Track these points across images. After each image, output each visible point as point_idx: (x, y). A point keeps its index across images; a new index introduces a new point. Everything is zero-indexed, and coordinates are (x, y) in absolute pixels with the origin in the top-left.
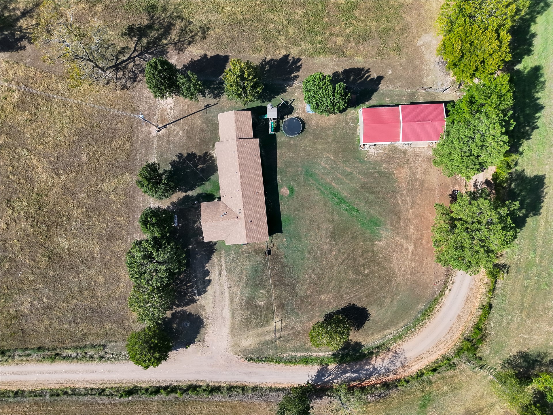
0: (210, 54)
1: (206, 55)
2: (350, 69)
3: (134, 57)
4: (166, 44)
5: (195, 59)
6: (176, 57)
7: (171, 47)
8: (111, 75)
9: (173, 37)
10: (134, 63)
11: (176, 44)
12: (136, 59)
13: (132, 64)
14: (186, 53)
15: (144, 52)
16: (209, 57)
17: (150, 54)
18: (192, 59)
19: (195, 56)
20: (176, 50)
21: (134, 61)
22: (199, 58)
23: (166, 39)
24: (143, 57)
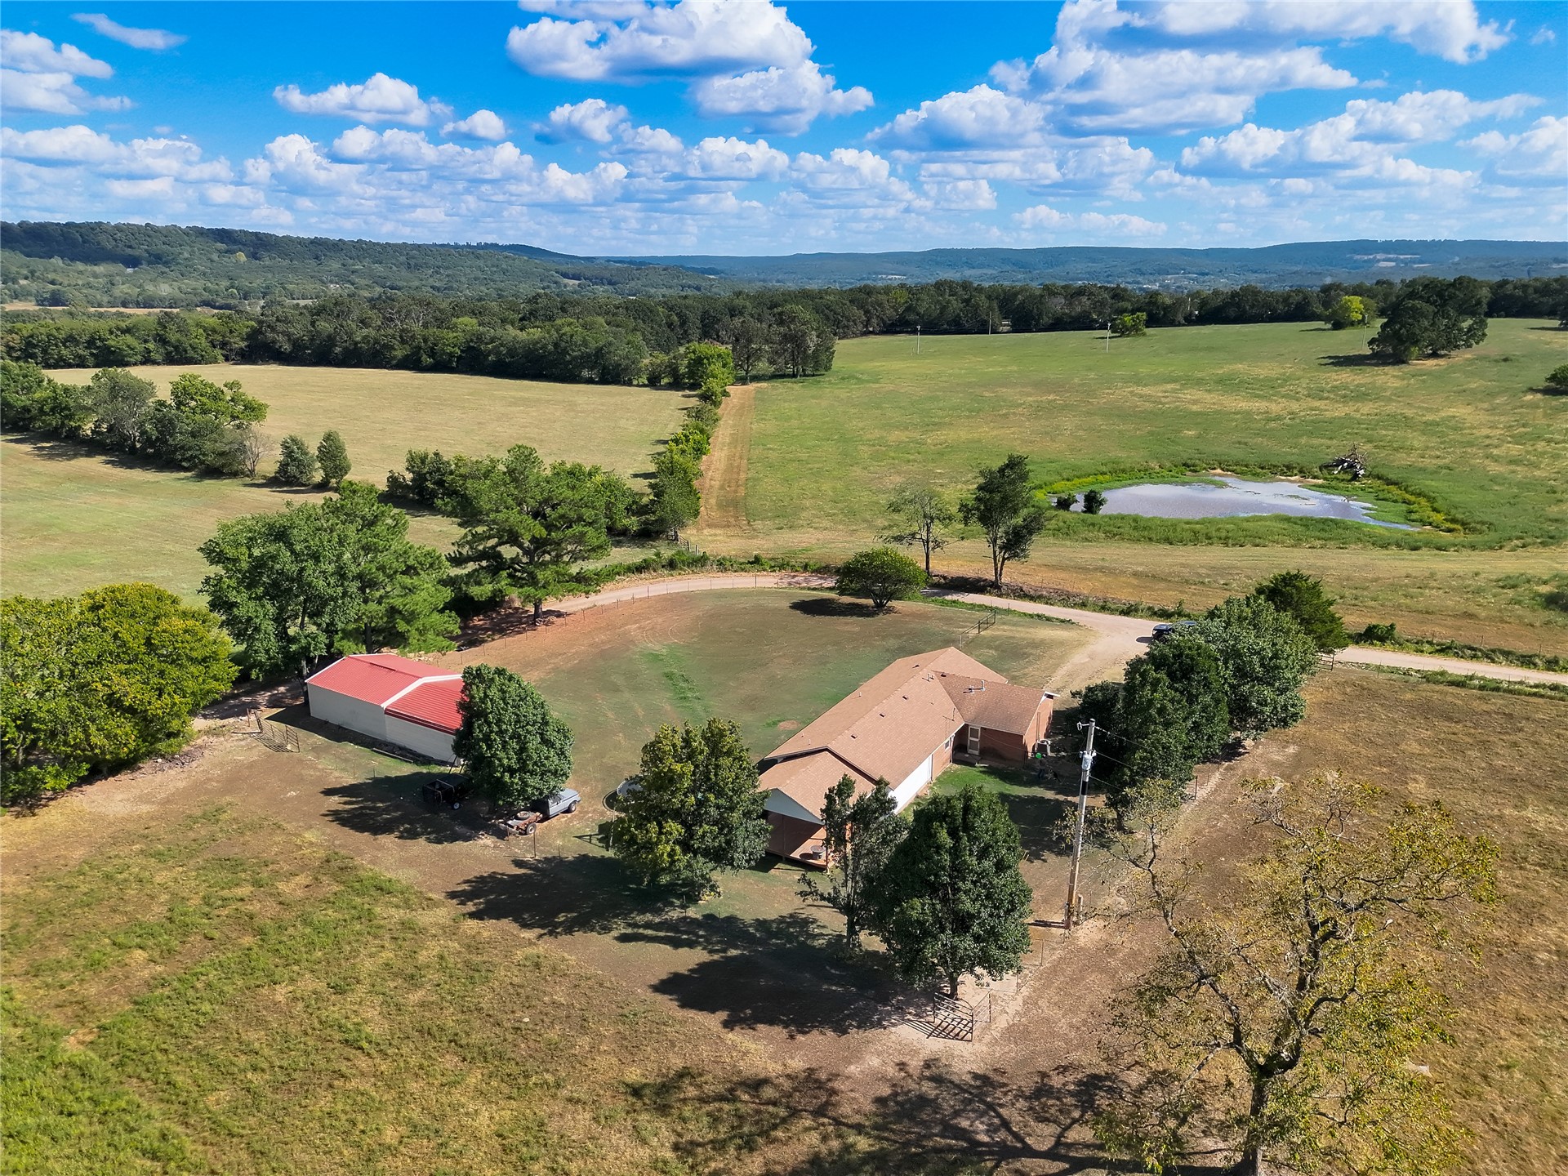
0: (712, 1021)
1: (728, 1025)
2: (363, 832)
3: (1051, 1155)
4: (859, 1129)
5: (780, 1033)
6: (852, 1069)
7: (846, 1109)
8: (1209, 1143)
9: (813, 1138)
10: (1061, 1135)
11: (819, 1112)
12: (1044, 1147)
13: (1073, 1136)
14: (797, 1064)
15: (991, 1153)
16: (723, 1015)
17: (964, 1130)
18: (792, 1037)
19: (771, 1040)
20: (833, 1092)
21: (1058, 1143)
22: (760, 1026)
23: (847, 1148)
24: (1002, 1135)
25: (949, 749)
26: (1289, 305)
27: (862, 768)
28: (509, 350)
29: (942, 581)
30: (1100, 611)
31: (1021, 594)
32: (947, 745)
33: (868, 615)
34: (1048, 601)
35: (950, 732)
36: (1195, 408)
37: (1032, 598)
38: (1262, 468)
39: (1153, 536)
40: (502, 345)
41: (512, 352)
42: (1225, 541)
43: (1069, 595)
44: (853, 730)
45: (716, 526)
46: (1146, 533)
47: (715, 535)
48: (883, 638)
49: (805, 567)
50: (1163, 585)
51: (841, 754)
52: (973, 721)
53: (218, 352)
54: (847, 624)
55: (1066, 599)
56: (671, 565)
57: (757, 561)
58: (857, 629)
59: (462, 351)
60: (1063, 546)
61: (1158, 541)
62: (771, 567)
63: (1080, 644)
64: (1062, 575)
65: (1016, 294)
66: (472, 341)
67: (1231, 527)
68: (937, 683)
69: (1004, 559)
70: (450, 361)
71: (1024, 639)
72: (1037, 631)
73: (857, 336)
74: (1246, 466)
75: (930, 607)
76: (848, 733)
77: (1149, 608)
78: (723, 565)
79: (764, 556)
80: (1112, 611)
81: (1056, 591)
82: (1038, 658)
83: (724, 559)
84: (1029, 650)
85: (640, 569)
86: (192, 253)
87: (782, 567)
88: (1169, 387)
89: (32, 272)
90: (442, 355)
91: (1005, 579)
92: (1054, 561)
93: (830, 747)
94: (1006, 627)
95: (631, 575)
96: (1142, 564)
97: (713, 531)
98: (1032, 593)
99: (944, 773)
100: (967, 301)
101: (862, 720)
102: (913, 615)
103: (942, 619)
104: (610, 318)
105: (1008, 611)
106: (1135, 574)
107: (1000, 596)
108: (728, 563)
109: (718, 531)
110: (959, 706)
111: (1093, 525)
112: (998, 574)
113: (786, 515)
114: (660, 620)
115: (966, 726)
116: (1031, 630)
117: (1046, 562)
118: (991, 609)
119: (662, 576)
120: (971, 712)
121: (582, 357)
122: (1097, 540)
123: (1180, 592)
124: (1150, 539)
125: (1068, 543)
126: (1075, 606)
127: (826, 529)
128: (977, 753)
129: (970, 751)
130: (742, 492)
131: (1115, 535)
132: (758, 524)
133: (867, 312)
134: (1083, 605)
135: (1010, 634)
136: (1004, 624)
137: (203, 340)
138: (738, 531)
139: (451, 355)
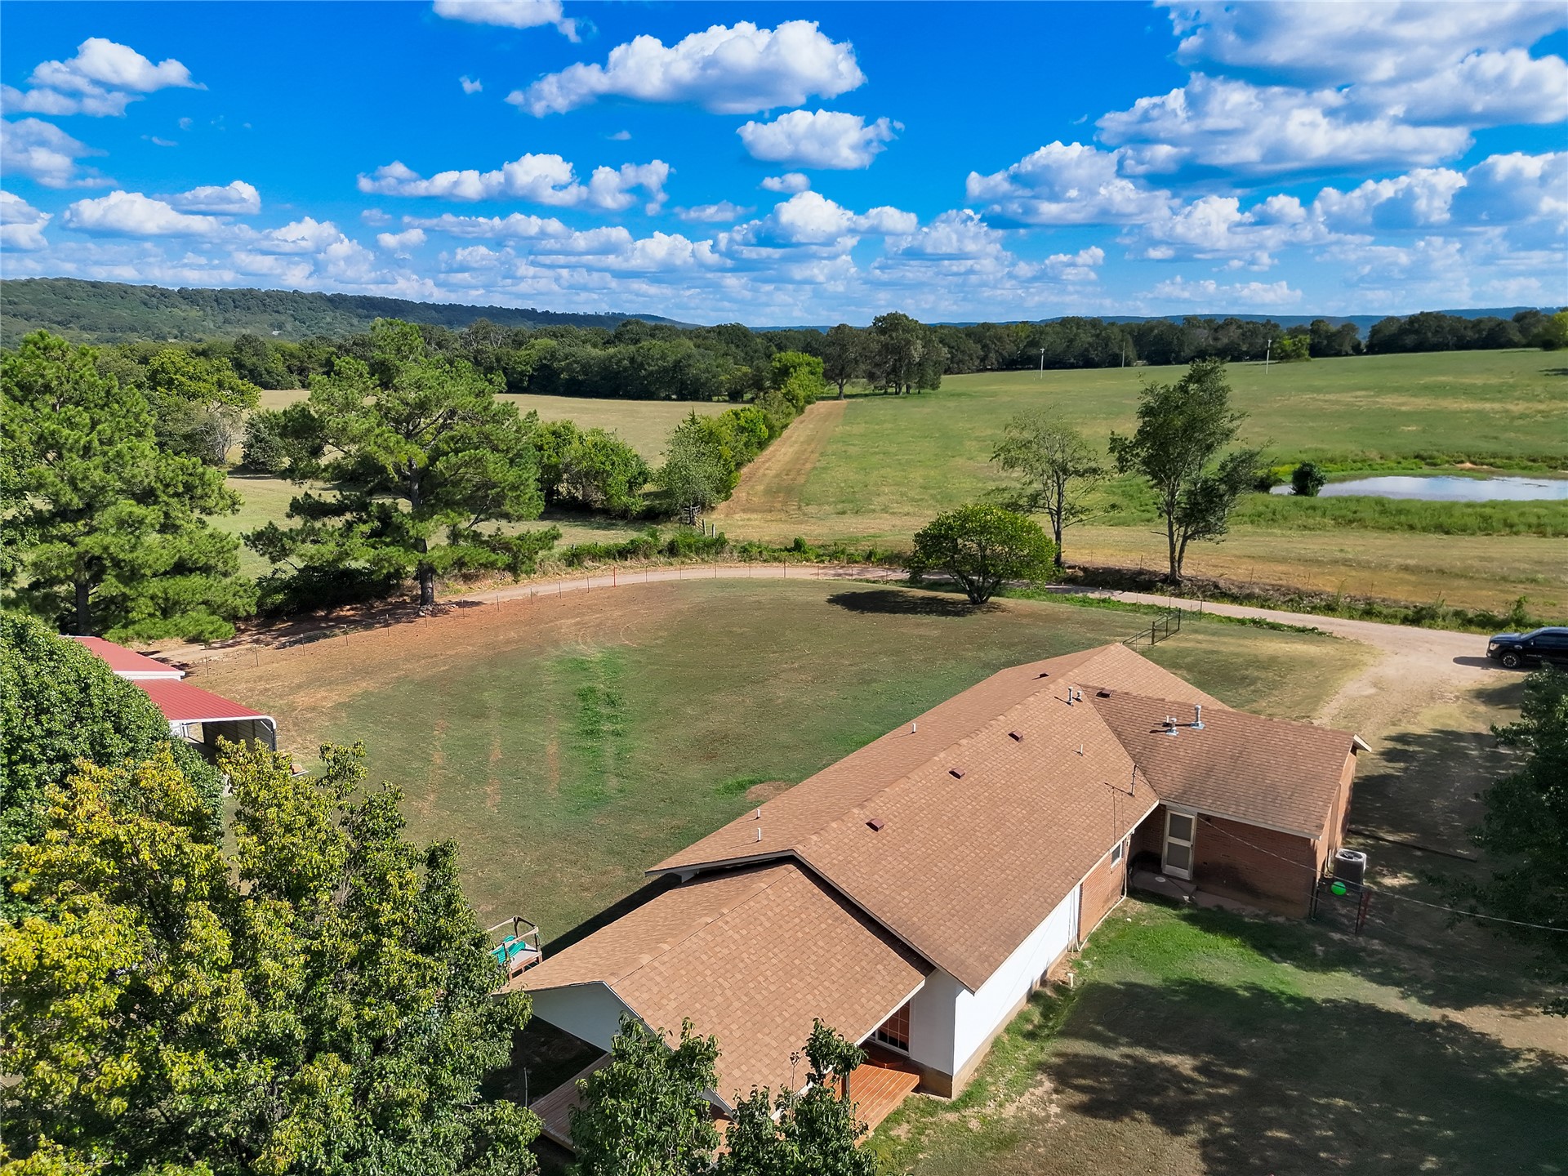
25: (1120, 863)
26: (1480, 332)
27: (886, 919)
28: (583, 366)
29: (1081, 574)
30: (1361, 618)
31: (1216, 592)
32: (1116, 855)
33: (957, 614)
34: (1264, 602)
35: (1125, 825)
36: (1404, 408)
37: (1235, 599)
38: (1534, 461)
39: (1415, 521)
40: (575, 362)
41: (586, 368)
42: (1540, 530)
43: (1301, 595)
44: (877, 809)
45: (754, 511)
46: (1403, 518)
47: (749, 520)
48: (980, 648)
49: (868, 556)
50: (1462, 582)
51: (830, 875)
52: (1179, 799)
53: (295, 377)
54: (918, 625)
55: (1296, 600)
56: (672, 550)
57: (798, 546)
58: (936, 633)
59: (534, 369)
60: (1270, 535)
61: (1425, 529)
62: (818, 556)
63: (1348, 665)
64: (1281, 568)
65: (1151, 329)
66: (545, 358)
67: (1543, 512)
68: (1087, 708)
69: (1185, 538)
70: (522, 381)
71: (1237, 655)
72: (1258, 643)
73: (973, 372)
74: (1509, 458)
75: (1063, 608)
76: (861, 815)
77: (1457, 614)
78: (747, 553)
79: (808, 541)
80: (1388, 619)
81: (1277, 588)
82: (1274, 686)
83: (750, 544)
84: (1252, 672)
85: (623, 553)
86: (334, 319)
87: (834, 556)
88: (1359, 393)
89: (182, 332)
90: (513, 373)
91: (1186, 570)
92: (1260, 551)
93: (801, 851)
94: (1200, 637)
95: (611, 561)
96: (1411, 557)
97: (746, 516)
98: (1235, 590)
99: (1108, 923)
100: (1097, 336)
101: (903, 784)
102: (1034, 616)
103: (1084, 623)
104: (699, 341)
105: (1199, 615)
106: (1406, 568)
107: (1180, 595)
108: (755, 551)
109: (754, 516)
110: (1141, 764)
111: (1314, 508)
112: (1176, 560)
113: (852, 503)
114: (617, 613)
115: (1160, 810)
116: (1248, 642)
117: (1248, 553)
118: (1169, 611)
119: (655, 564)
120: (1173, 777)
121: (658, 372)
122: (1323, 527)
123: (1501, 591)
124: (1412, 528)
125: (1277, 531)
126: (1314, 609)
127: (908, 514)
128: (1185, 874)
129: (1168, 869)
130: (801, 480)
131: (1351, 522)
132: (812, 509)
133: (984, 347)
134: (1330, 609)
135: (1210, 647)
136: (1196, 631)
137: (281, 364)
138: (783, 516)
139: (522, 373)
